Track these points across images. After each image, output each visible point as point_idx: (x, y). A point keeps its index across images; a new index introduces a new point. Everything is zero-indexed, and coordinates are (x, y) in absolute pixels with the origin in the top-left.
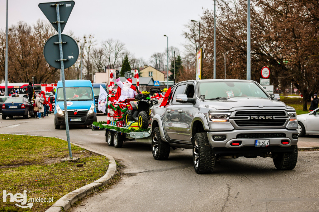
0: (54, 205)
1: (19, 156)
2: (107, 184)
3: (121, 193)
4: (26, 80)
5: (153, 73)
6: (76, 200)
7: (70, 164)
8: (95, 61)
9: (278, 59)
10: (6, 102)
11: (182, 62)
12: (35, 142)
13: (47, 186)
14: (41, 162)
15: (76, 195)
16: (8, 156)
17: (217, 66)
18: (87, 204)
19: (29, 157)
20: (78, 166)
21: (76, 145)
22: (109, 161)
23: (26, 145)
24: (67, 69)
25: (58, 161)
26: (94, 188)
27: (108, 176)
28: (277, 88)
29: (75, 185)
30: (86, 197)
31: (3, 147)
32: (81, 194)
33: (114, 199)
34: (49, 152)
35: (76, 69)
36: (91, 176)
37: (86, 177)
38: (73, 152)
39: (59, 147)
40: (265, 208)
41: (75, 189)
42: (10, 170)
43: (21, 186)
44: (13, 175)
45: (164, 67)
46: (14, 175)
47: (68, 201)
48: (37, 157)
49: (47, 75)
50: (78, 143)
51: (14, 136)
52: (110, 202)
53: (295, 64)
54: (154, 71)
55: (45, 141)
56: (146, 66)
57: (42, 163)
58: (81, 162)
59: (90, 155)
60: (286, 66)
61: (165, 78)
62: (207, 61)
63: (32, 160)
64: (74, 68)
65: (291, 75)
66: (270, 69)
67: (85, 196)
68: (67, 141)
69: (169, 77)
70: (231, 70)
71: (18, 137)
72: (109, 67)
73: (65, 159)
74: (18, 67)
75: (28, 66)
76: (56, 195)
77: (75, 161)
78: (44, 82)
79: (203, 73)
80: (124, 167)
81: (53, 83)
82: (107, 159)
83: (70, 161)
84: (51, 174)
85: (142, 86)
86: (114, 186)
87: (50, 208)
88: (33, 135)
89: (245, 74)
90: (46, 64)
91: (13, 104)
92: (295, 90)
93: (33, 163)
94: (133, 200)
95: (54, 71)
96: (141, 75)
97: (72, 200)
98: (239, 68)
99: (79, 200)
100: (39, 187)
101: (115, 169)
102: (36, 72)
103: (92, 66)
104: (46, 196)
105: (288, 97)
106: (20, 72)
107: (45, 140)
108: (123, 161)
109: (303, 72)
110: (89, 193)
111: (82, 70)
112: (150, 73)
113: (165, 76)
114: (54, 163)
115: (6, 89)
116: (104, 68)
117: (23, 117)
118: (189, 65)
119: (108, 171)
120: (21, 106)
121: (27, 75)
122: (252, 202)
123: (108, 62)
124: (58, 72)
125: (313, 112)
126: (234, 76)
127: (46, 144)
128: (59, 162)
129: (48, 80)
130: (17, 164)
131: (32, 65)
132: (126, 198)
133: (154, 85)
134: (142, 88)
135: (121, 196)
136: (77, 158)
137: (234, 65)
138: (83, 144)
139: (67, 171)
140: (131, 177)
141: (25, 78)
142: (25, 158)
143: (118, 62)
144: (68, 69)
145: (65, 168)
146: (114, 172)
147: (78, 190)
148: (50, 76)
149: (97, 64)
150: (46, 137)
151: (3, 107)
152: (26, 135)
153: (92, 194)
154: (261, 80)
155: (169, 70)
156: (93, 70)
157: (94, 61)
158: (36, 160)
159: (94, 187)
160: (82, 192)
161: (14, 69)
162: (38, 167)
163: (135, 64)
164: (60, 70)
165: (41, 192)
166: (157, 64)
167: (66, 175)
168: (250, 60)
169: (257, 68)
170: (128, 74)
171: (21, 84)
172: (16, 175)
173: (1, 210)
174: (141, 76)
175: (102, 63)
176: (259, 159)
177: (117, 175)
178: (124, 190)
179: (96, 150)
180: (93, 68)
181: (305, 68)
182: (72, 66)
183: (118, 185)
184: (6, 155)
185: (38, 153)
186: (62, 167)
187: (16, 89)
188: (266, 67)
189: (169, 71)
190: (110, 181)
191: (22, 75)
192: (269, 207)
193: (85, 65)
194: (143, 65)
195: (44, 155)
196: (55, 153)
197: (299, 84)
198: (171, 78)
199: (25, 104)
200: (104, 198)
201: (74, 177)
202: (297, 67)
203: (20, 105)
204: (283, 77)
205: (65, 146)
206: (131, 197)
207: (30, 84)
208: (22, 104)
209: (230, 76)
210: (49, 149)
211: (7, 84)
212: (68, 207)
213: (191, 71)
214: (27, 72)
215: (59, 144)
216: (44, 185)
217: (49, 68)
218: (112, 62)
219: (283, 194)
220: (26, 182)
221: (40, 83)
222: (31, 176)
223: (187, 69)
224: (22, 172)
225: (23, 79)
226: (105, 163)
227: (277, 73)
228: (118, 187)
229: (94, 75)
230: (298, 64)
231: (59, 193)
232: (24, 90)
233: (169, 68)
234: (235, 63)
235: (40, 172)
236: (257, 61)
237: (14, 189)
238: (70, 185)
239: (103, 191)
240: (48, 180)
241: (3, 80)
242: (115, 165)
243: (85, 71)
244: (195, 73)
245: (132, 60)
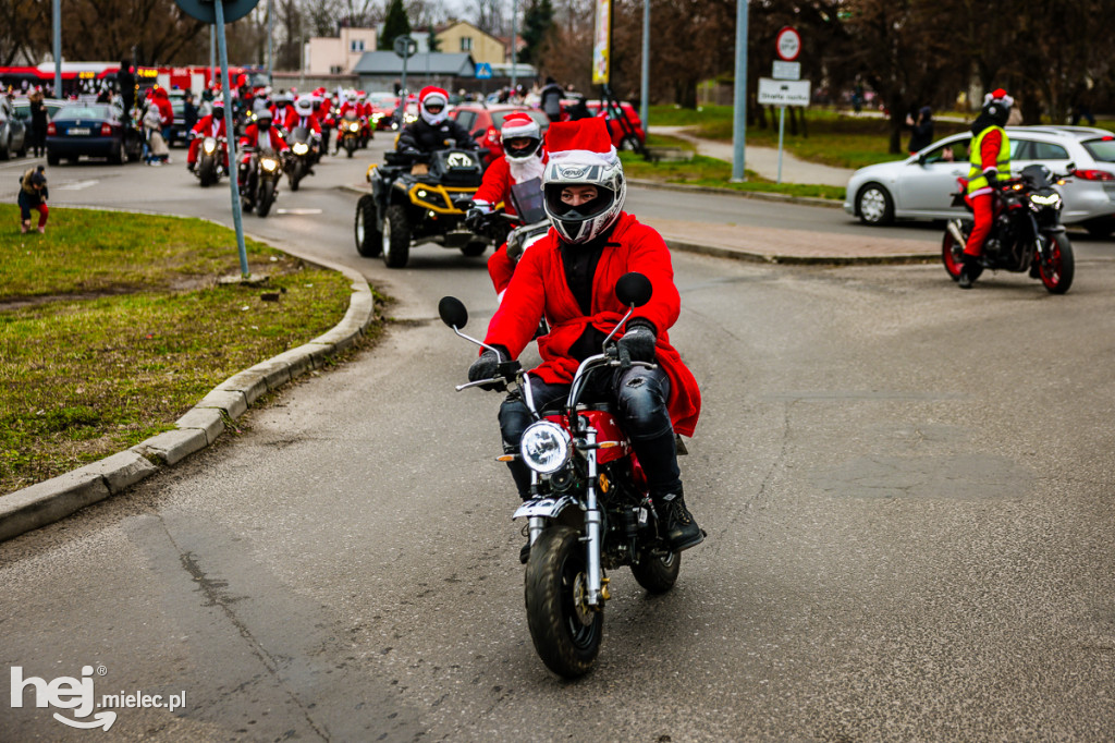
0: (201, 404)
1: (98, 267)
2: (347, 349)
3: (387, 372)
4: (115, 55)
5: (473, 42)
6: (263, 390)
7: (242, 291)
8: (309, 6)
9: (824, 7)
10: (60, 117)
11: (554, 12)
12: (142, 231)
13: (179, 352)
14: (159, 286)
15: (261, 378)
16: (67, 268)
17: (653, 25)
18: (292, 403)
19: (126, 273)
20: (265, 298)
21: (257, 239)
22: (354, 286)
23: (115, 237)
24: (230, 24)
25: (208, 284)
26: (312, 358)
27: (351, 326)
28: (819, 91)
29: (259, 350)
30: (290, 383)
31: (53, 244)
32: (275, 376)
33: (366, 389)
34: (183, 260)
35: (255, 26)
36: (303, 326)
37: (288, 327)
38: (251, 259)
39: (211, 244)
40: (783, 419)
41: (259, 361)
42: (73, 307)
43: (106, 350)
44: (83, 321)
45: (505, 26)
46: (86, 320)
47: (241, 394)
48: (151, 272)
49: (171, 44)
50: (262, 234)
51: (84, 212)
52: (356, 396)
53: (872, 23)
54: (476, 35)
55: (172, 228)
56: (454, 21)
57: (164, 290)
58: (273, 288)
59: (298, 268)
60: (846, 28)
61: (507, 56)
62: (625, 11)
63: (135, 279)
64: (251, 23)
65: (858, 54)
66: (801, 34)
67: (287, 381)
68: (232, 228)
69: (519, 55)
70: (693, 36)
71: (95, 215)
72: (349, 22)
73: (229, 279)
74: (90, 17)
75: (119, 16)
76: (205, 377)
77: (256, 285)
78: (165, 59)
79: (615, 44)
80: (393, 301)
81: (190, 63)
82: (347, 281)
83: (243, 284)
84: (190, 319)
85: (443, 78)
86: (366, 355)
87: (191, 413)
88: (137, 212)
89: (730, 49)
90: (169, 10)
91: (78, 123)
92: (869, 96)
93: (139, 289)
94: (420, 393)
95: (194, 31)
96: (440, 46)
97: (250, 392)
98: (713, 31)
99: (269, 392)
100: (159, 354)
101: (369, 308)
102: (142, 34)
103: (302, 19)
104: (179, 378)
105: (848, 117)
106: (97, 32)
107: (169, 225)
108: (390, 286)
109: (892, 46)
110: (296, 373)
111: (273, 30)
112: (465, 41)
113: (505, 49)
114: (199, 290)
115: (58, 82)
116: (334, 25)
117: (105, 159)
118: (574, 21)
119: (349, 313)
120: (100, 129)
121: (117, 39)
122: (747, 402)
123: (347, 7)
124: (204, 35)
125: (916, 157)
126: (701, 52)
127: (175, 235)
128: (212, 285)
129: (177, 56)
130: (93, 292)
131: (131, 11)
132: (400, 388)
133: (474, 77)
134: (442, 83)
135: (386, 382)
136: (263, 277)
137: (700, 22)
138: (279, 238)
139: (235, 312)
140: (413, 331)
141: (110, 49)
142: (114, 275)
143: (373, 7)
144: (234, 26)
145: (230, 303)
146: (366, 317)
147: (266, 365)
148: (183, 44)
149: (313, 14)
150: (173, 215)
151: (51, 129)
152: (117, 210)
153: (307, 374)
154: (777, 66)
155: (518, 34)
156: (304, 30)
157: (305, 5)
158: (148, 281)
159: (310, 355)
160: (278, 369)
161: (78, 23)
162: (154, 300)
163: (422, 16)
164: (209, 28)
165: (162, 367)
166: (483, 18)
167: (233, 322)
168: (746, 9)
169: (764, 32)
170: (403, 44)
171: (101, 67)
172: (92, 320)
173: (54, 415)
174: (440, 51)
175: (331, 9)
176: (768, 285)
177: (374, 323)
178: (394, 365)
179: (314, 254)
180: (302, 24)
181: (898, 34)
182: (244, 20)
183: (377, 350)
184: (62, 264)
185: (152, 261)
186: (221, 301)
187: (86, 80)
188: (791, 29)
189: (519, 38)
190: (354, 340)
191: (101, 40)
192: (793, 415)
193: (279, 17)
194: (444, 18)
195: (170, 266)
196: (200, 260)
197: (878, 78)
198: (524, 57)
199: (111, 122)
200: (340, 387)
201: (254, 327)
202: (877, 34)
203: (97, 125)
204: (836, 59)
205: (228, 242)
206: (415, 383)
207: (126, 65)
208: (105, 124)
209: (689, 53)
210: (183, 250)
211: (58, 67)
212: (239, 411)
213: (580, 37)
214: (117, 33)
215: (211, 237)
216: (172, 350)
217: (179, 24)
218: (357, 8)
219: (831, 380)
220: (121, 340)
221: (151, 66)
222: (134, 323)
223: (570, 31)
224: (108, 314)
225: (105, 53)
226: (340, 291)
227: (820, 47)
228: (378, 359)
229: (307, 47)
230: (878, 22)
231: (213, 370)
232: (107, 83)
233: (519, 27)
234: (702, 15)
235: (159, 314)
236: (767, 11)
237: (89, 358)
238: (245, 351)
239: (336, 368)
240: (182, 336)
241: (47, 56)
242: (369, 296)
243: (279, 33)
244: (589, 43)
245: (414, 4)
